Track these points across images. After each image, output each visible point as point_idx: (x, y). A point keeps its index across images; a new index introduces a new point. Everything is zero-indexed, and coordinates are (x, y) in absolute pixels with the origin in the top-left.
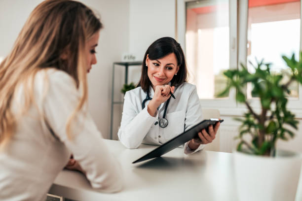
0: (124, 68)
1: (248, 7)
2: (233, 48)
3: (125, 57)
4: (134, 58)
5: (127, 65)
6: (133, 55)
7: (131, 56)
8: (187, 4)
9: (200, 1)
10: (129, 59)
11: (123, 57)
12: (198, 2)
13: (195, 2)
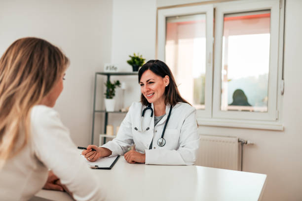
0: (106, 77)
1: (224, 20)
2: (209, 62)
3: (107, 68)
4: (115, 69)
5: (109, 75)
6: (115, 66)
7: (113, 67)
8: (167, 18)
9: (180, 16)
10: (111, 69)
11: (105, 67)
12: (178, 17)
13: (174, 17)
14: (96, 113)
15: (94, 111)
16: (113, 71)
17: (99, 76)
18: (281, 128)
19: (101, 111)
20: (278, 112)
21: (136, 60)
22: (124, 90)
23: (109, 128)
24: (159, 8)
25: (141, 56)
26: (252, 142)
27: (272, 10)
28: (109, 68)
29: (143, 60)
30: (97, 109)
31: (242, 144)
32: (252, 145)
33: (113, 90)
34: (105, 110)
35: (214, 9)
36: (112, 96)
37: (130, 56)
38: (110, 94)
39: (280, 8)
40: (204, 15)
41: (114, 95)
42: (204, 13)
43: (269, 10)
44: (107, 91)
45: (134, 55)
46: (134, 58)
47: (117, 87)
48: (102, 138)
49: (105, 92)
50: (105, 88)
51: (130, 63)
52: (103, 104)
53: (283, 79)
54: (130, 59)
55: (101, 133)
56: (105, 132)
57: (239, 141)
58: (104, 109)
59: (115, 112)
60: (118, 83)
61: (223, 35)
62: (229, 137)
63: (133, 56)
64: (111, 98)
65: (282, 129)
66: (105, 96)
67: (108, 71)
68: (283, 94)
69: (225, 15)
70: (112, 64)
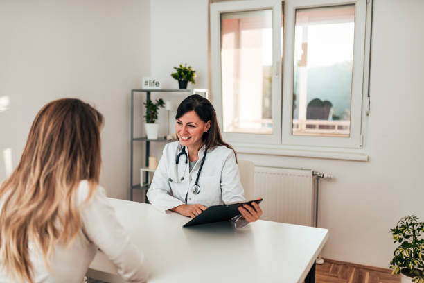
3: (146, 83)
4: (157, 84)
6: (156, 81)
7: (154, 81)
10: (151, 85)
11: (144, 83)
14: (134, 142)
15: (133, 139)
17: (135, 93)
18: (365, 158)
19: (141, 139)
20: (363, 137)
21: (182, 73)
22: (169, 111)
23: (152, 160)
25: (190, 67)
26: (329, 176)
28: (148, 84)
29: (192, 72)
30: (135, 137)
31: (317, 178)
32: (329, 179)
33: (155, 111)
34: (146, 138)
35: (283, 3)
36: (154, 119)
37: (175, 68)
38: (151, 117)
39: (367, 3)
40: (270, 12)
41: (156, 117)
42: (271, 9)
43: (354, 4)
44: (147, 112)
45: (181, 66)
46: (180, 70)
47: (159, 107)
48: (143, 172)
49: (145, 114)
50: (145, 110)
51: (175, 76)
52: (142, 129)
53: (369, 96)
54: (175, 72)
55: (142, 167)
56: (147, 165)
57: (313, 175)
58: (144, 136)
59: (159, 140)
60: (161, 102)
62: (302, 169)
63: (179, 67)
64: (153, 122)
65: (366, 160)
66: (145, 119)
67: (148, 88)
68: (368, 115)
69: (297, 10)
70: (152, 78)
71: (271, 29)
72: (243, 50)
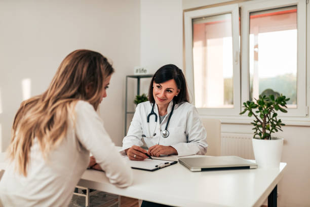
0: (136, 80)
1: (250, 18)
2: (236, 61)
3: (137, 71)
4: (145, 71)
5: (138, 78)
7: (143, 70)
8: (193, 20)
9: (206, 17)
10: (140, 72)
11: (135, 71)
12: (204, 18)
13: (201, 18)
14: (128, 114)
15: (126, 113)
16: (143, 74)
17: (129, 79)
20: (308, 108)
24: (185, 11)
27: (298, 6)
28: (139, 71)
30: (128, 111)
35: (240, 9)
39: (306, 4)
40: (230, 15)
42: (231, 13)
43: (296, 6)
61: (249, 33)
67: (138, 74)
69: (251, 13)
70: (141, 67)
71: (231, 38)
72: (209, 48)
